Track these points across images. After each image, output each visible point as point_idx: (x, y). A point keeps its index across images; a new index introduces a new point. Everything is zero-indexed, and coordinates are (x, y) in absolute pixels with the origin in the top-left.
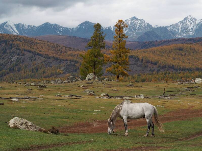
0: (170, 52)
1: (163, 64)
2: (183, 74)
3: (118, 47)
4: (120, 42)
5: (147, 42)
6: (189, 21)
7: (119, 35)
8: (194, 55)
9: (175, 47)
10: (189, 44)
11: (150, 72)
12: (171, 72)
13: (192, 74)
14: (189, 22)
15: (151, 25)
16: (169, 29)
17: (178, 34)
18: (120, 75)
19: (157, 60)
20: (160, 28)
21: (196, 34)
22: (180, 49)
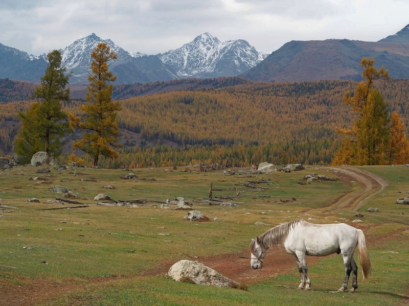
0: (165, 107)
1: (151, 132)
2: (195, 152)
3: (95, 99)
4: (100, 89)
5: (118, 87)
6: (203, 43)
7: (100, 74)
8: (215, 113)
9: (177, 96)
10: (204, 90)
11: (126, 146)
12: (169, 148)
13: (213, 153)
14: (205, 45)
15: (127, 52)
16: (163, 60)
17: (182, 71)
18: (99, 155)
19: (140, 123)
20: (145, 57)
21: (219, 71)
22: (188, 101)
